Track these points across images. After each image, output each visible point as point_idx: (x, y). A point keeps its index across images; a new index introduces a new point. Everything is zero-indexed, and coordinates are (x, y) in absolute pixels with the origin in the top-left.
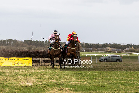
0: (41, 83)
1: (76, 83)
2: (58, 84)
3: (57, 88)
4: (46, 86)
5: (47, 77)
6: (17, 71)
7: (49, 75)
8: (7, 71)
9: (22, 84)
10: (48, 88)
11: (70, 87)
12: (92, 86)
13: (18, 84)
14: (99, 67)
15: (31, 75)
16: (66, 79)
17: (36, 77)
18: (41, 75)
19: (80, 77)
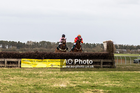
0: (75, 85)
1: (110, 85)
2: (92, 85)
3: (91, 89)
4: (80, 88)
5: (81, 78)
6: (50, 73)
7: (83, 77)
8: (41, 72)
9: (55, 85)
10: (82, 90)
11: (104, 89)
12: (127, 88)
13: (52, 86)
14: (133, 69)
15: (65, 77)
16: (100, 81)
17: (70, 79)
18: (75, 77)
19: (114, 79)
